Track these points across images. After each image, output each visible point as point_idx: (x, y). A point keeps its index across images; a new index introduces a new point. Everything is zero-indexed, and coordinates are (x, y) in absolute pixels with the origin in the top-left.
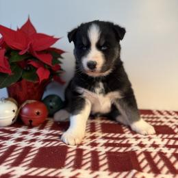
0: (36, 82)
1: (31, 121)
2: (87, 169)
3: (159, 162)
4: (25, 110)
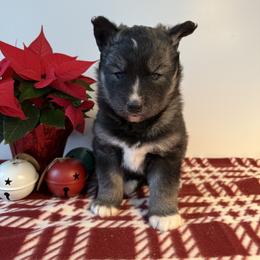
1: (66, 190)
2: (171, 257)
4: (55, 173)
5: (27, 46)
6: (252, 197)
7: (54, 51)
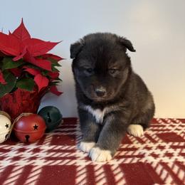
0: (33, 92)
1: (27, 137)
3: (178, 172)
4: (21, 124)
5: (12, 33)
6: (170, 143)
7: (32, 37)
